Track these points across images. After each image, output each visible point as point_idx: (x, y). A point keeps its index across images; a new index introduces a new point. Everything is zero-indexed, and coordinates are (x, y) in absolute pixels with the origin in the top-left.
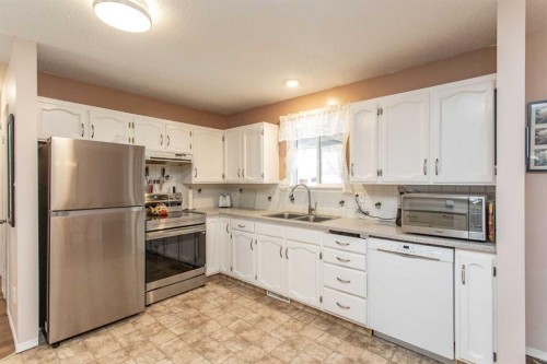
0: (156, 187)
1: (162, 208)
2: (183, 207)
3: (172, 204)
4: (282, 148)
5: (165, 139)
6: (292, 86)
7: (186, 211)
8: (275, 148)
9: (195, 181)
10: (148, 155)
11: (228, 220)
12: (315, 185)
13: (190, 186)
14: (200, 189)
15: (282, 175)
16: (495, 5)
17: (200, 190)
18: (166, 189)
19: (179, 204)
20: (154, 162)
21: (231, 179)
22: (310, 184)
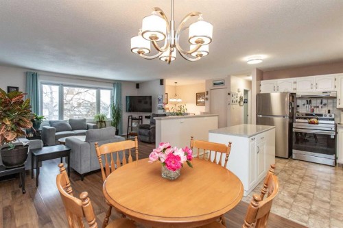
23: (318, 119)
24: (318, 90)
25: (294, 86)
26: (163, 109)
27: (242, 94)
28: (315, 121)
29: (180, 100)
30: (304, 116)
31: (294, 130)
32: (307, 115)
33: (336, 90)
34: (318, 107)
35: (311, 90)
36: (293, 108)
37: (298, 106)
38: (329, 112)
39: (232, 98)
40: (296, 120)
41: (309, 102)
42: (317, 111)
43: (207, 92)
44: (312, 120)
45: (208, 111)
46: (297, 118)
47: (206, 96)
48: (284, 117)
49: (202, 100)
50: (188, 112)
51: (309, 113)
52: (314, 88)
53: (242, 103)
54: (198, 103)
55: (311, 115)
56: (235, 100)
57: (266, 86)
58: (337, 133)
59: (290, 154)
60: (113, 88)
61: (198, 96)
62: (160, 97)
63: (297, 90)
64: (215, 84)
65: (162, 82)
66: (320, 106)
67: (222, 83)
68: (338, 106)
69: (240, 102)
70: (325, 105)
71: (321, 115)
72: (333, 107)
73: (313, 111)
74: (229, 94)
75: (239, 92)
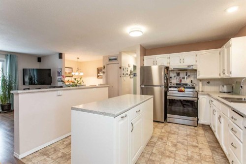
17: (209, 82)
23: (184, 87)
24: (185, 64)
25: (168, 61)
26: (62, 81)
27: (132, 68)
28: (183, 89)
29: (82, 74)
30: (175, 86)
31: (168, 98)
32: (177, 84)
33: (197, 64)
34: (184, 78)
35: (180, 64)
36: (167, 79)
37: (171, 78)
38: (192, 82)
39: (123, 72)
40: (170, 89)
41: (178, 74)
42: (183, 82)
43: (104, 67)
44: (181, 88)
45: (105, 83)
46: (170, 87)
47: (103, 70)
48: (161, 86)
49: (101, 74)
50: (84, 84)
51: (178, 83)
52: (182, 62)
53: (132, 76)
54: (98, 77)
55: (180, 84)
56: (125, 73)
57: (148, 61)
58: (198, 99)
59: (166, 117)
60: (5, 60)
61: (99, 70)
62: (59, 71)
63: (170, 64)
64: (110, 60)
65: (61, 56)
66: (186, 77)
67: (116, 59)
68: (198, 77)
69: (130, 75)
70: (189, 76)
71: (186, 84)
72: (194, 78)
73: (181, 81)
74: (120, 68)
75: (129, 66)
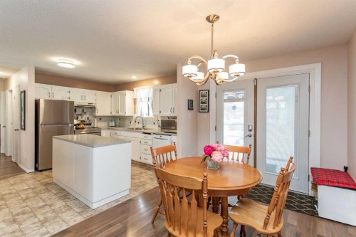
0: (80, 117)
1: (82, 126)
2: (92, 126)
3: (87, 124)
4: (135, 100)
5: (84, 97)
6: (134, 78)
7: (94, 127)
8: (132, 102)
9: (97, 115)
10: (76, 104)
11: (111, 131)
12: (147, 116)
13: (96, 117)
14: (100, 118)
15: (135, 113)
16: (176, 66)
18: (84, 118)
19: (90, 125)
20: (79, 107)
21: (114, 114)
22: (145, 116)
